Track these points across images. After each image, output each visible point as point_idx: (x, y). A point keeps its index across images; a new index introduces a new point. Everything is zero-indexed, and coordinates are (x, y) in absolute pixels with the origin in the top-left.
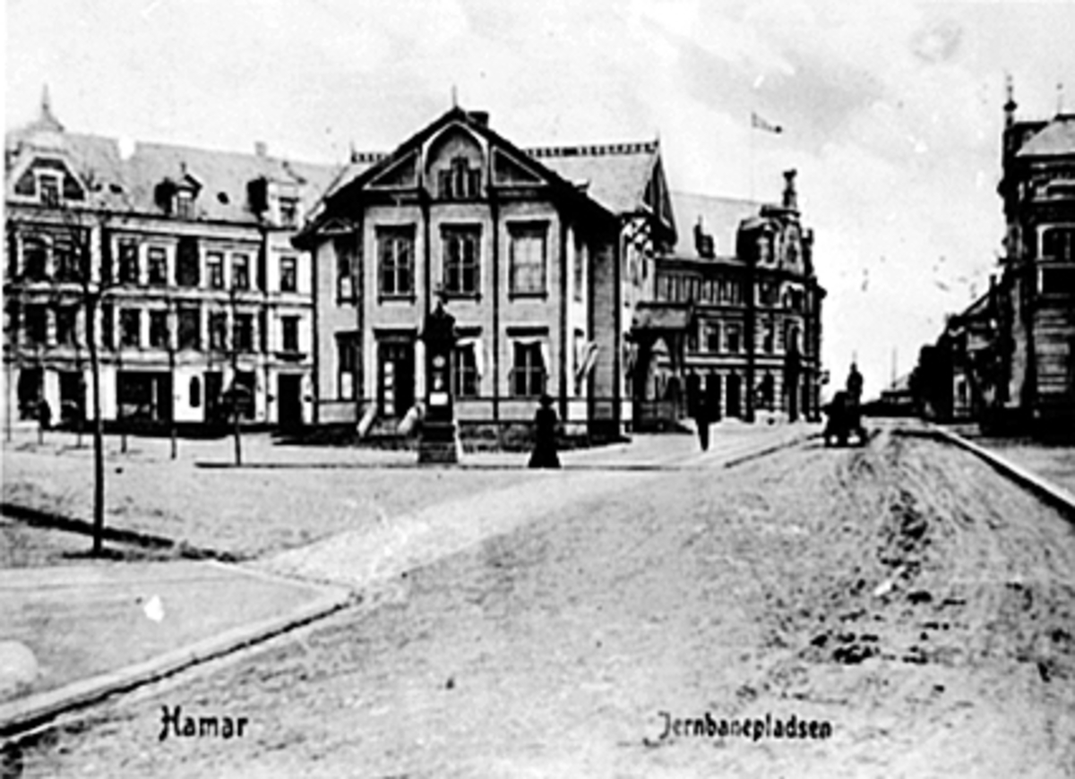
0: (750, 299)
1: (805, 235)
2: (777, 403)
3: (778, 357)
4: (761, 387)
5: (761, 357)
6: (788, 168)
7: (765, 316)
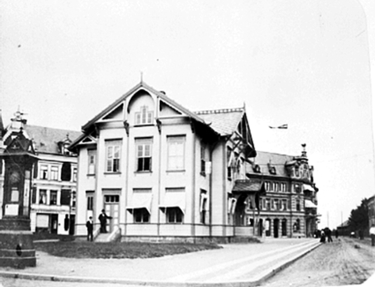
0: (290, 190)
1: (310, 168)
2: (302, 231)
3: (302, 212)
4: (295, 224)
5: (295, 212)
6: (303, 143)
7: (296, 196)
